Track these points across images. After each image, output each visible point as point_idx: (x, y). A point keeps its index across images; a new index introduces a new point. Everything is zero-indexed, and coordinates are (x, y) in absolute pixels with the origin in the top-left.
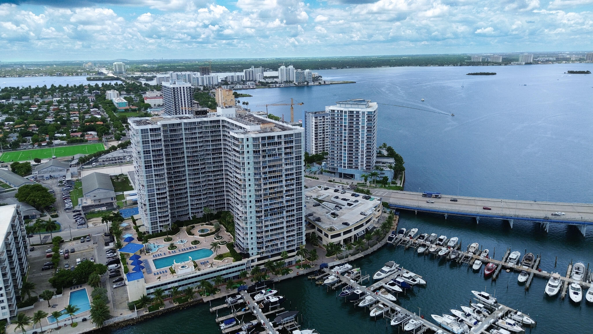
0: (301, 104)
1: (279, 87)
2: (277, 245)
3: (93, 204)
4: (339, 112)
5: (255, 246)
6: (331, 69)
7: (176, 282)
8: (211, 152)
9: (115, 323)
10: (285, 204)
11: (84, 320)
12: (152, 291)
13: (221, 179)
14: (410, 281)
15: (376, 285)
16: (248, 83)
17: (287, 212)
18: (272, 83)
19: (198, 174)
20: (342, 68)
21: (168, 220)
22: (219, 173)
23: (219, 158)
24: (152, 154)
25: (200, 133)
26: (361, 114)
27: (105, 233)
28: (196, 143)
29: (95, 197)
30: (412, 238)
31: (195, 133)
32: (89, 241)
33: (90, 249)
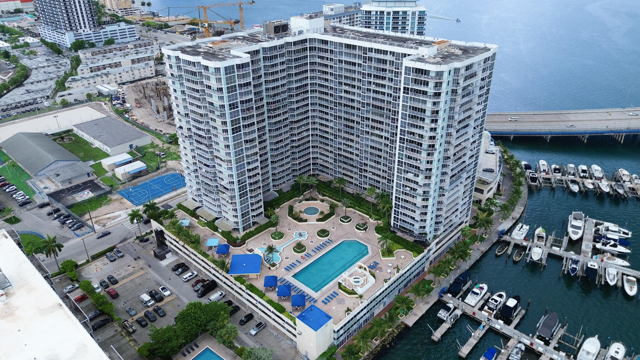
0: (251, 4)
3: (61, 187)
4: (379, 13)
5: (433, 228)
7: (365, 308)
8: (294, 92)
12: (341, 332)
13: (305, 131)
15: (586, 247)
19: (280, 128)
21: (261, 206)
22: (305, 122)
23: (304, 99)
24: (239, 108)
25: (282, 63)
26: (411, 16)
27: (138, 238)
28: (277, 80)
29: (58, 175)
30: (547, 174)
31: (276, 65)
32: (122, 256)
33: (138, 271)
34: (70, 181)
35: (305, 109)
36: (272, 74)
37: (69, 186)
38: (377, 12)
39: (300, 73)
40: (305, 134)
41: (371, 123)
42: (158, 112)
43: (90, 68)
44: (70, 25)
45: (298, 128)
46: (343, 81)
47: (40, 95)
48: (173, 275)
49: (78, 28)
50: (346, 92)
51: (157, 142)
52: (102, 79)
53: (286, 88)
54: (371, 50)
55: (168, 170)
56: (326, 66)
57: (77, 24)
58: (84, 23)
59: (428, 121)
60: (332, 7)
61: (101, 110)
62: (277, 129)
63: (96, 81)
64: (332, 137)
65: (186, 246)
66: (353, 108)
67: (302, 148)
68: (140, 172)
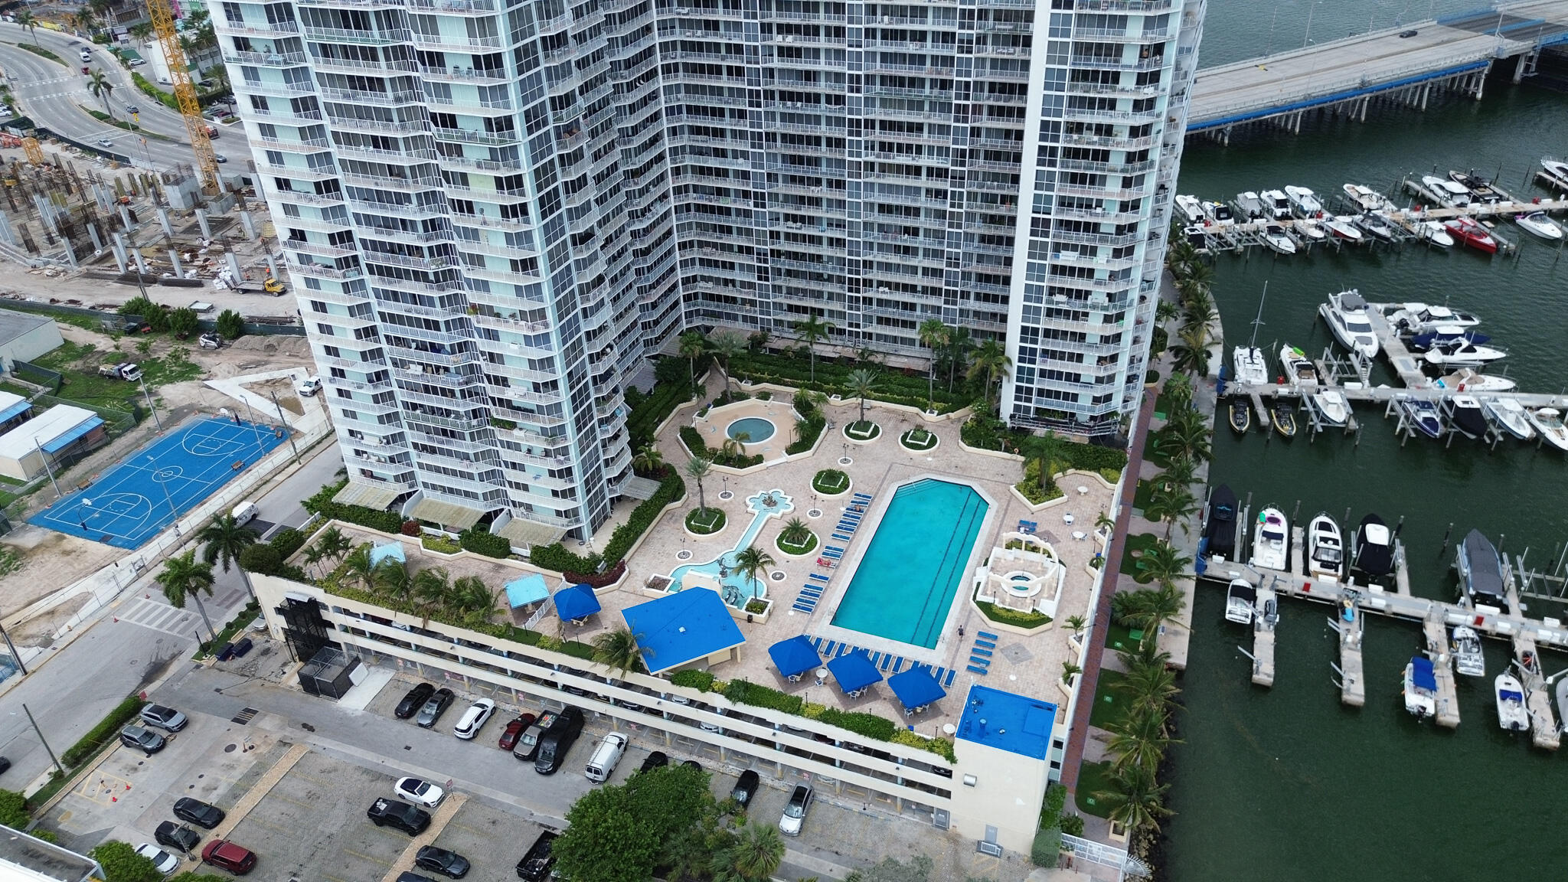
13: (660, 199)
15: (1408, 368)
22: (656, 171)
23: (648, 99)
24: (552, 126)
27: (205, 649)
30: (1208, 224)
32: (184, 725)
33: (275, 756)
35: (654, 129)
40: (661, 209)
42: (32, 248)
45: (644, 191)
46: (776, 18)
48: (408, 730)
50: (786, 52)
51: (81, 336)
55: (177, 415)
59: (1127, 80)
64: (748, 205)
65: (434, 626)
66: (813, 99)
68: (83, 439)
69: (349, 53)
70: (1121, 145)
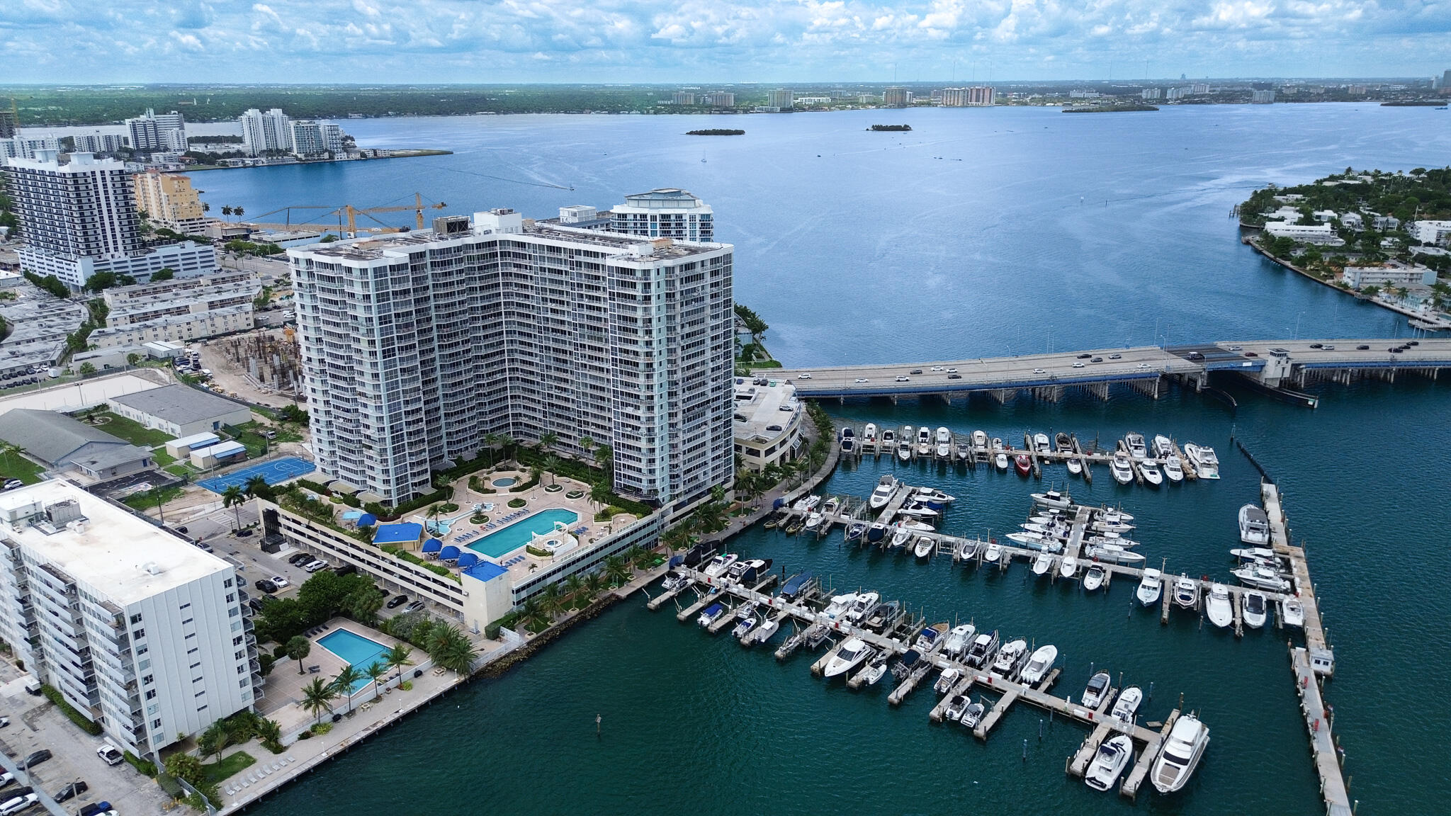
0: (439, 207)
1: (254, 166)
2: (696, 477)
3: (99, 480)
4: (638, 217)
5: (667, 484)
6: (347, 117)
7: (559, 570)
8: (479, 314)
9: (488, 665)
10: (711, 396)
11: (418, 674)
12: (524, 594)
13: (499, 372)
14: (936, 498)
15: (887, 515)
16: (154, 156)
17: (713, 411)
18: (228, 155)
19: (458, 364)
20: (377, 116)
21: (426, 471)
22: (497, 358)
23: (495, 325)
24: (394, 324)
25: (461, 272)
26: (688, 221)
27: (234, 531)
28: (452, 294)
29: (94, 463)
30: (872, 440)
31: (450, 274)
34: (113, 471)
35: (497, 339)
36: (445, 285)
37: (113, 478)
38: (635, 216)
39: (488, 287)
40: (499, 377)
41: (588, 352)
42: (262, 379)
43: (131, 316)
44: (88, 246)
45: (487, 366)
46: (549, 296)
47: (39, 360)
48: (290, 567)
49: (103, 250)
50: (553, 311)
51: (260, 419)
52: (155, 333)
53: (466, 306)
54: (578, 252)
55: (280, 455)
56: (525, 277)
57: (102, 244)
58: (115, 242)
59: (641, 333)
60: (575, 210)
61: (154, 378)
62: (453, 365)
63: (144, 335)
64: (539, 379)
66: (563, 332)
67: (495, 397)
68: (234, 455)
69: (330, 291)
70: (642, 360)
